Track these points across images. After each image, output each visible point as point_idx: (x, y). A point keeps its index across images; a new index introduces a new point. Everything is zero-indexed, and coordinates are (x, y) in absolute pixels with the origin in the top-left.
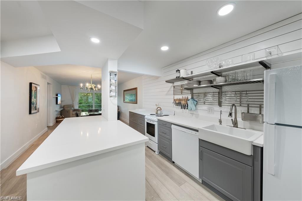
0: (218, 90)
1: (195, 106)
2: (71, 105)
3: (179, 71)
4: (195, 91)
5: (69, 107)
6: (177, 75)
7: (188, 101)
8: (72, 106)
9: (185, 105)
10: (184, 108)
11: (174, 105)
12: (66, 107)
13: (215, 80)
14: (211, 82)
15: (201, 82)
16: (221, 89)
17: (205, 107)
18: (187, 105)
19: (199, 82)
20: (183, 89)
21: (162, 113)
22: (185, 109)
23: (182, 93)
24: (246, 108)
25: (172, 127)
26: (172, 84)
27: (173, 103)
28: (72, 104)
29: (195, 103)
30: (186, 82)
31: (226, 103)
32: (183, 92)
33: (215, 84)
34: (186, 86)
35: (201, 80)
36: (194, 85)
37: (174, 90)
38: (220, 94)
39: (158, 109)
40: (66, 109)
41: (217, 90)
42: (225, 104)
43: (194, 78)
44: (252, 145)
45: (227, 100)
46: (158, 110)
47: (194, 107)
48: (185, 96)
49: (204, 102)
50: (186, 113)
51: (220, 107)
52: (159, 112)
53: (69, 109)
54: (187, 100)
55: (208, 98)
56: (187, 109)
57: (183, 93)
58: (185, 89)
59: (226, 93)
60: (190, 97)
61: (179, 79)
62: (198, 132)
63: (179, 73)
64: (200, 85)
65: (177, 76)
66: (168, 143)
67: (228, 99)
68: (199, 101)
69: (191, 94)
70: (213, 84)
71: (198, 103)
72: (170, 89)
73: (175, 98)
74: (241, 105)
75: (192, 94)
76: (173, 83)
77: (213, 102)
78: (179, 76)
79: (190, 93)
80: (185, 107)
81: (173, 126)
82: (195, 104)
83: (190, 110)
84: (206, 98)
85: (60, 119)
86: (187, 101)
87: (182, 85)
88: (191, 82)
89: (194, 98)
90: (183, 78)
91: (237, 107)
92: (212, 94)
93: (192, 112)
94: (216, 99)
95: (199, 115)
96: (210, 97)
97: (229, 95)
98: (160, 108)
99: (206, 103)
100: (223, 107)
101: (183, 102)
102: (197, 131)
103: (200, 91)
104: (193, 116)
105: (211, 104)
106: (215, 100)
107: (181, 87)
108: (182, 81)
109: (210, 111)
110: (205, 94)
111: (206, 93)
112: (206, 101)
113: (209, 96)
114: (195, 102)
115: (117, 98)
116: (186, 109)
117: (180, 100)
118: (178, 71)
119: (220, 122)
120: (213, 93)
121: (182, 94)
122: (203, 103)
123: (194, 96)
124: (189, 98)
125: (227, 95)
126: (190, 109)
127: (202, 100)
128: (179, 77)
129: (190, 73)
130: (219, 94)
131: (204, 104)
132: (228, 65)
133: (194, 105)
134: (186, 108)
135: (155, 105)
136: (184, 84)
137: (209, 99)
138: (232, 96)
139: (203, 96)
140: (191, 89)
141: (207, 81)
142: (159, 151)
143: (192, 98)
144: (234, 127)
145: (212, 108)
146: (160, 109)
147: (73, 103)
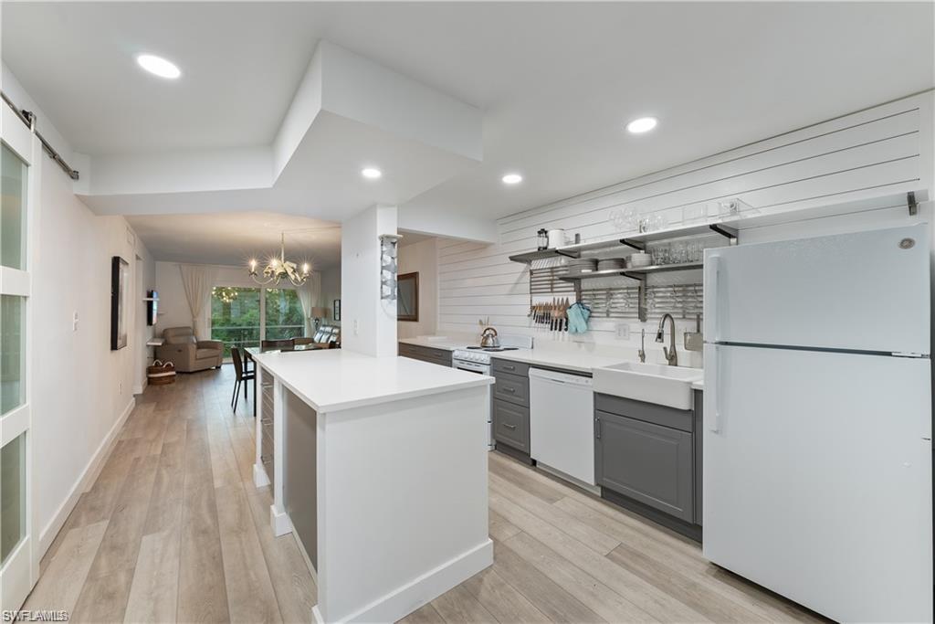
0: (638, 281)
1: (587, 322)
2: (189, 328)
3: (546, 232)
4: (585, 284)
5: (181, 335)
6: (542, 242)
7: (568, 311)
8: (191, 331)
9: (561, 320)
10: (558, 327)
11: (531, 323)
12: (171, 334)
13: (629, 258)
14: (621, 263)
15: (600, 263)
16: (645, 280)
17: (609, 324)
18: (567, 319)
19: (595, 264)
20: (555, 278)
21: (498, 343)
22: (560, 330)
23: (552, 288)
24: (695, 324)
25: (530, 373)
26: (525, 265)
27: (529, 316)
28: (191, 325)
29: (587, 313)
30: (563, 261)
31: (655, 313)
32: (555, 286)
33: (630, 268)
34: (564, 272)
35: (600, 259)
36: (583, 271)
37: (531, 282)
38: (643, 291)
39: (488, 332)
40: (173, 341)
41: (635, 283)
42: (653, 316)
43: (583, 253)
44: (692, 389)
45: (657, 305)
46: (488, 336)
47: (584, 324)
48: (560, 297)
49: (608, 311)
50: (563, 340)
51: (643, 323)
52: (490, 342)
53: (182, 340)
54: (567, 306)
55: (616, 301)
56: (566, 330)
57: (555, 290)
58: (561, 279)
59: (655, 290)
60: (573, 299)
61: (544, 252)
62: (591, 377)
63: (547, 237)
64: (597, 270)
65: (541, 245)
66: (520, 415)
67: (658, 303)
68: (595, 310)
69: (575, 291)
70: (626, 267)
71: (593, 314)
72: (521, 278)
73: (534, 304)
74: (684, 318)
75: (579, 291)
76: (529, 262)
77: (627, 310)
78: (545, 245)
79: (573, 289)
80: (560, 324)
81: (532, 371)
82: (586, 316)
83: (573, 334)
84: (612, 301)
85: (162, 372)
86: (565, 309)
87: (552, 268)
88: (576, 261)
89: (584, 301)
90: (557, 252)
91: (675, 322)
92: (625, 291)
93: (577, 338)
94: (635, 303)
95: (594, 344)
96: (620, 300)
97: (661, 295)
98: (493, 329)
99: (612, 315)
100: (648, 321)
101: (555, 314)
102: (589, 375)
103: (598, 284)
104: (580, 346)
105: (624, 315)
106: (631, 305)
107: (549, 274)
108: (553, 259)
109: (621, 332)
110: (610, 292)
111: (611, 289)
112: (612, 310)
113: (619, 296)
114: (586, 311)
115: (395, 301)
116: (563, 330)
117: (547, 307)
118: (543, 232)
119: (643, 356)
120: (628, 288)
121: (552, 292)
122: (605, 315)
123: (584, 297)
124: (571, 303)
125: (657, 295)
126: (574, 329)
127: (603, 307)
128: (546, 248)
129: (573, 239)
130: (640, 293)
131: (608, 316)
132: (655, 227)
133: (583, 320)
134: (564, 327)
135: (478, 322)
136: (559, 265)
137: (618, 305)
138: (667, 297)
139: (604, 297)
140: (576, 280)
141: (612, 262)
142: (494, 443)
143: (579, 302)
144: (670, 365)
145: (624, 325)
146: (492, 332)
147: (194, 323)
